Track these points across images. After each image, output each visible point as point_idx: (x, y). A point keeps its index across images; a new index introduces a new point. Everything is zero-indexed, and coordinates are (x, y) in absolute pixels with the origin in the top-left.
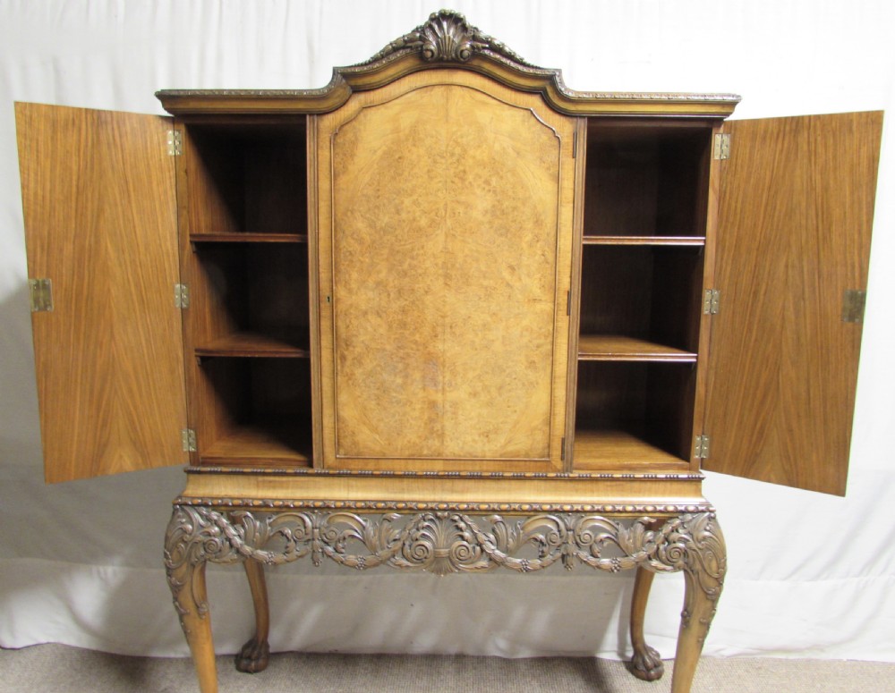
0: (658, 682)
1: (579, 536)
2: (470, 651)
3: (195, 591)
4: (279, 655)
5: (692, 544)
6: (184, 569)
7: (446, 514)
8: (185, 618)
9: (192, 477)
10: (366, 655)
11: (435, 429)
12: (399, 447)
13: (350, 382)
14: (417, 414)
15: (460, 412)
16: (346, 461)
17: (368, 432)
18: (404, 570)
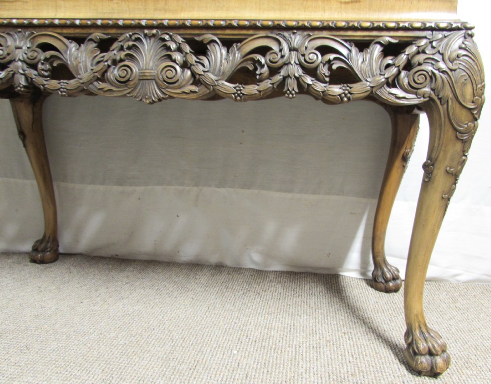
1: (304, 55)
5: (441, 64)
7: (154, 31)
18: (108, 95)
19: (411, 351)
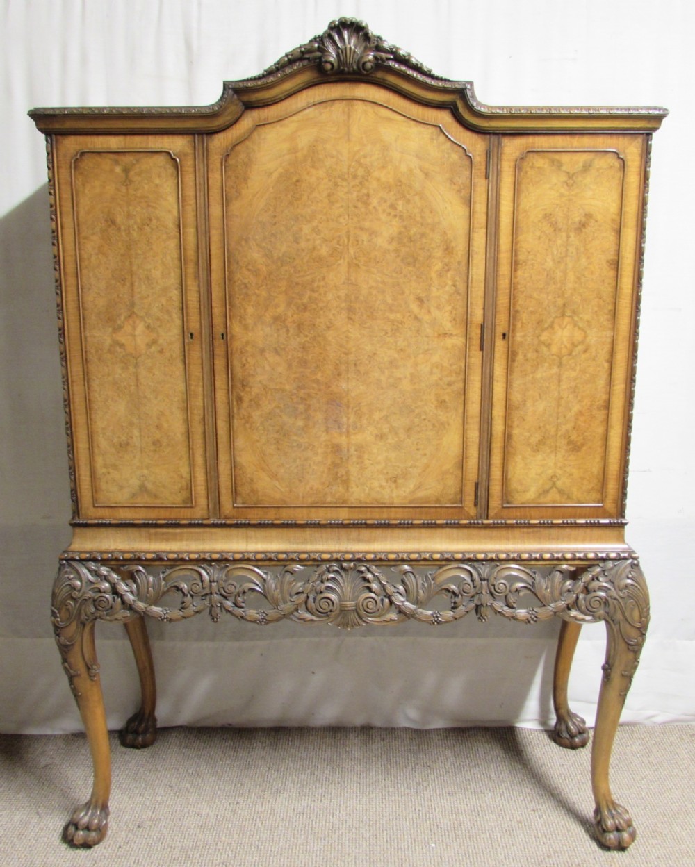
0: (582, 749)
1: (494, 585)
2: (378, 723)
3: (85, 650)
4: (167, 730)
5: (613, 593)
6: (73, 627)
7: (352, 565)
8: (76, 680)
9: (78, 530)
10: (263, 729)
11: (339, 475)
12: (301, 494)
13: (248, 426)
14: (319, 458)
15: (366, 456)
16: (244, 510)
17: (267, 479)
18: (309, 624)
19: (600, 828)
